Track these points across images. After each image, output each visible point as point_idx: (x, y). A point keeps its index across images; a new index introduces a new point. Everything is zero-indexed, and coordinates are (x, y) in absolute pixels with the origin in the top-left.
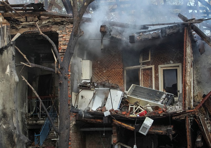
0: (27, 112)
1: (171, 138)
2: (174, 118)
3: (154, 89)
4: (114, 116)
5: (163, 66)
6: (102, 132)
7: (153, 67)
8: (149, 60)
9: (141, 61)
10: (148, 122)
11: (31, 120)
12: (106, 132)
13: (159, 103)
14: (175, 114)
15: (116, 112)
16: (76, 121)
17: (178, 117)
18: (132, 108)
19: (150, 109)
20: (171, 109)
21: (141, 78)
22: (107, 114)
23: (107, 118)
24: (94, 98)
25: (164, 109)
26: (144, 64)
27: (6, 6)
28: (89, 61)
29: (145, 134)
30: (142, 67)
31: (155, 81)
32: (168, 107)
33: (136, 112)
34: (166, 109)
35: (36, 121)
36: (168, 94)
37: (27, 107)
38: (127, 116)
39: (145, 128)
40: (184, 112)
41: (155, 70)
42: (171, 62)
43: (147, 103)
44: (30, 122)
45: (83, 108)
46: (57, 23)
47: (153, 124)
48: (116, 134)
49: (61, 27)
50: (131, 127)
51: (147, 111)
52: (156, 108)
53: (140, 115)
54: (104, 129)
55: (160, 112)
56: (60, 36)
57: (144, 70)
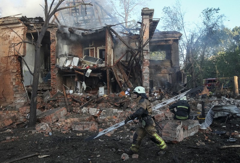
0: (44, 68)
1: (100, 78)
2: (101, 69)
3: (95, 57)
4: (75, 69)
5: (99, 47)
6: (70, 76)
7: (94, 48)
8: (93, 45)
9: (90, 46)
10: (89, 71)
11: (46, 72)
12: (72, 76)
13: (96, 63)
14: (101, 68)
15: (76, 67)
16: (58, 71)
17: (103, 69)
18: (83, 65)
19: (92, 65)
20: (100, 65)
21: (90, 53)
22: (71, 68)
23: (71, 70)
24: (66, 60)
25: (97, 65)
26: (91, 47)
27: (25, 19)
28: (66, 45)
29: (88, 77)
30: (90, 48)
31: (95, 54)
32: (99, 64)
33: (85, 67)
34: (98, 65)
35: (48, 72)
36: (100, 59)
37: (44, 67)
38: (80, 69)
39: (88, 74)
40: (106, 67)
41: (95, 49)
42: (103, 46)
43: (91, 63)
44: (45, 73)
45: (61, 65)
46: (50, 28)
47: (92, 72)
48: (77, 77)
49: (51, 29)
50: (82, 74)
51: (89, 66)
52: (94, 65)
53: (86, 68)
54: (71, 75)
55: (95, 67)
56: (51, 33)
57: (91, 49)
